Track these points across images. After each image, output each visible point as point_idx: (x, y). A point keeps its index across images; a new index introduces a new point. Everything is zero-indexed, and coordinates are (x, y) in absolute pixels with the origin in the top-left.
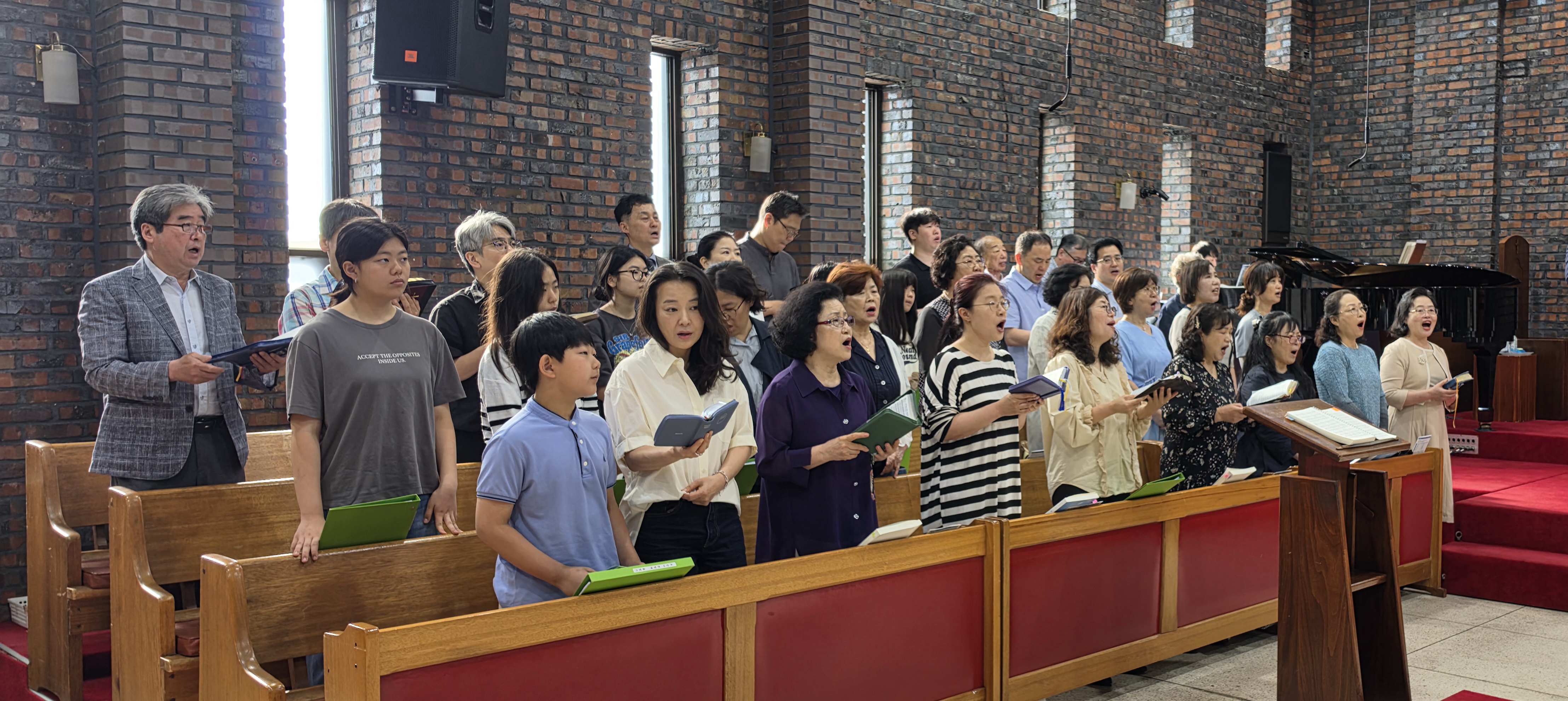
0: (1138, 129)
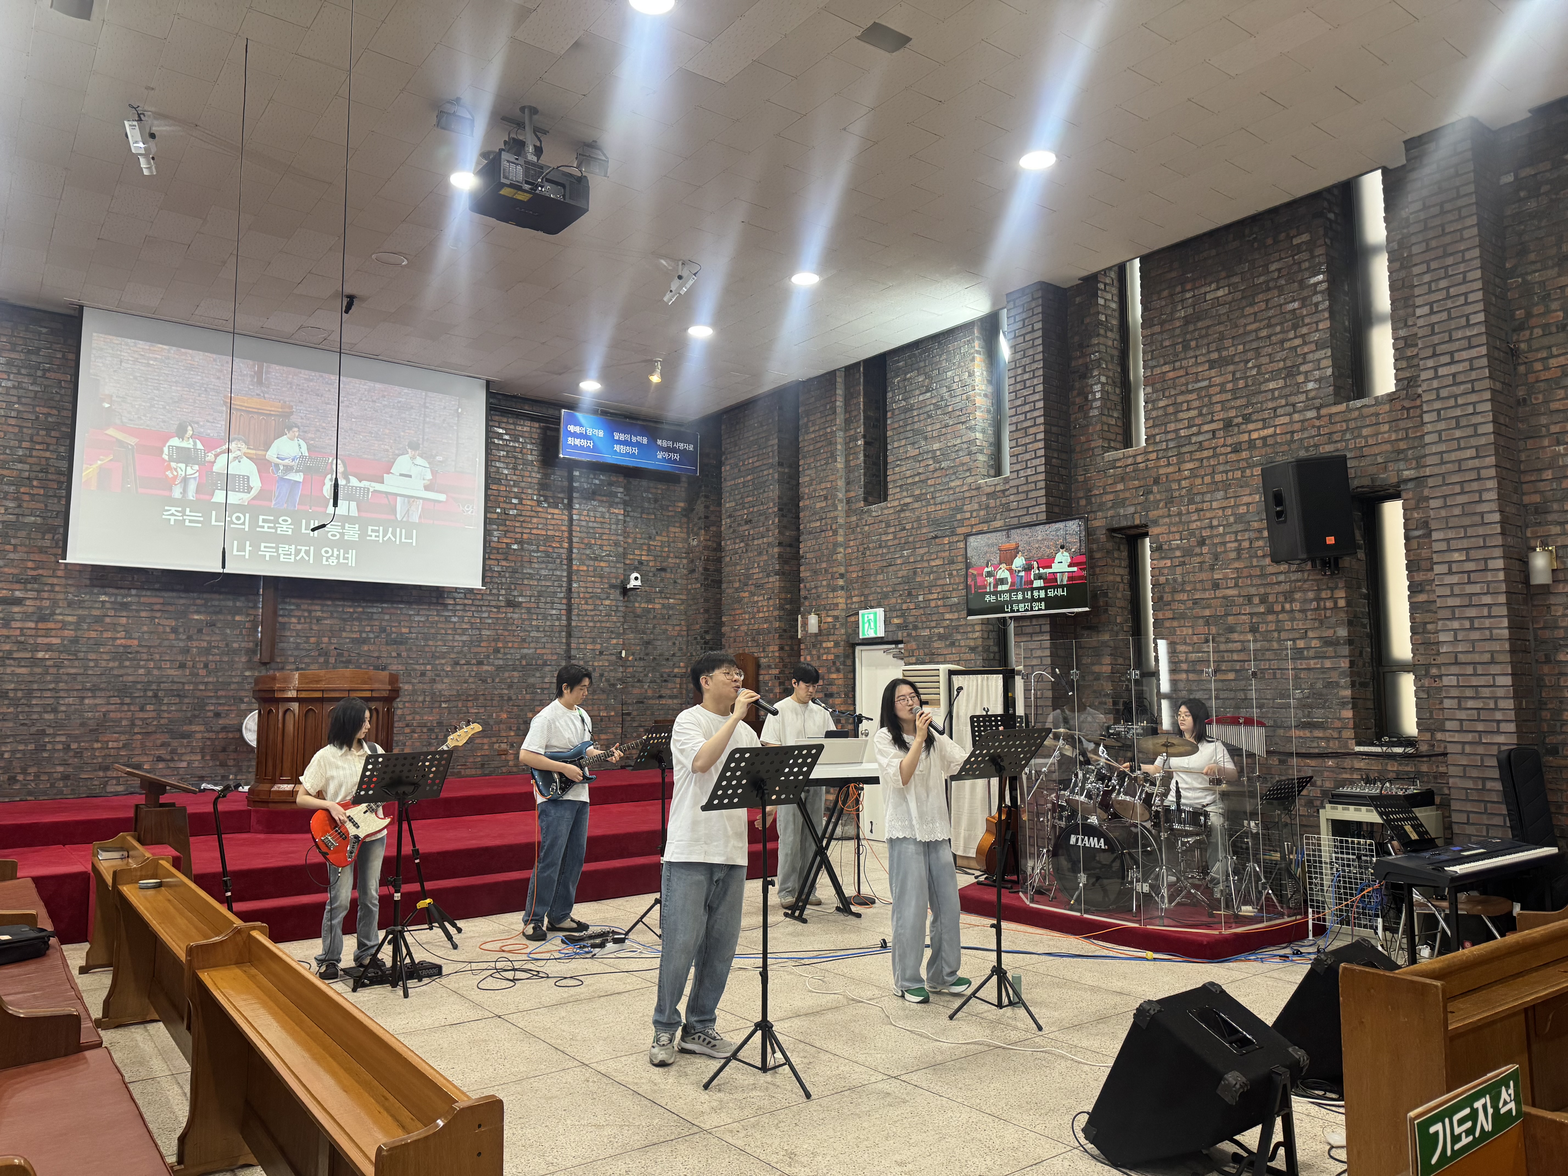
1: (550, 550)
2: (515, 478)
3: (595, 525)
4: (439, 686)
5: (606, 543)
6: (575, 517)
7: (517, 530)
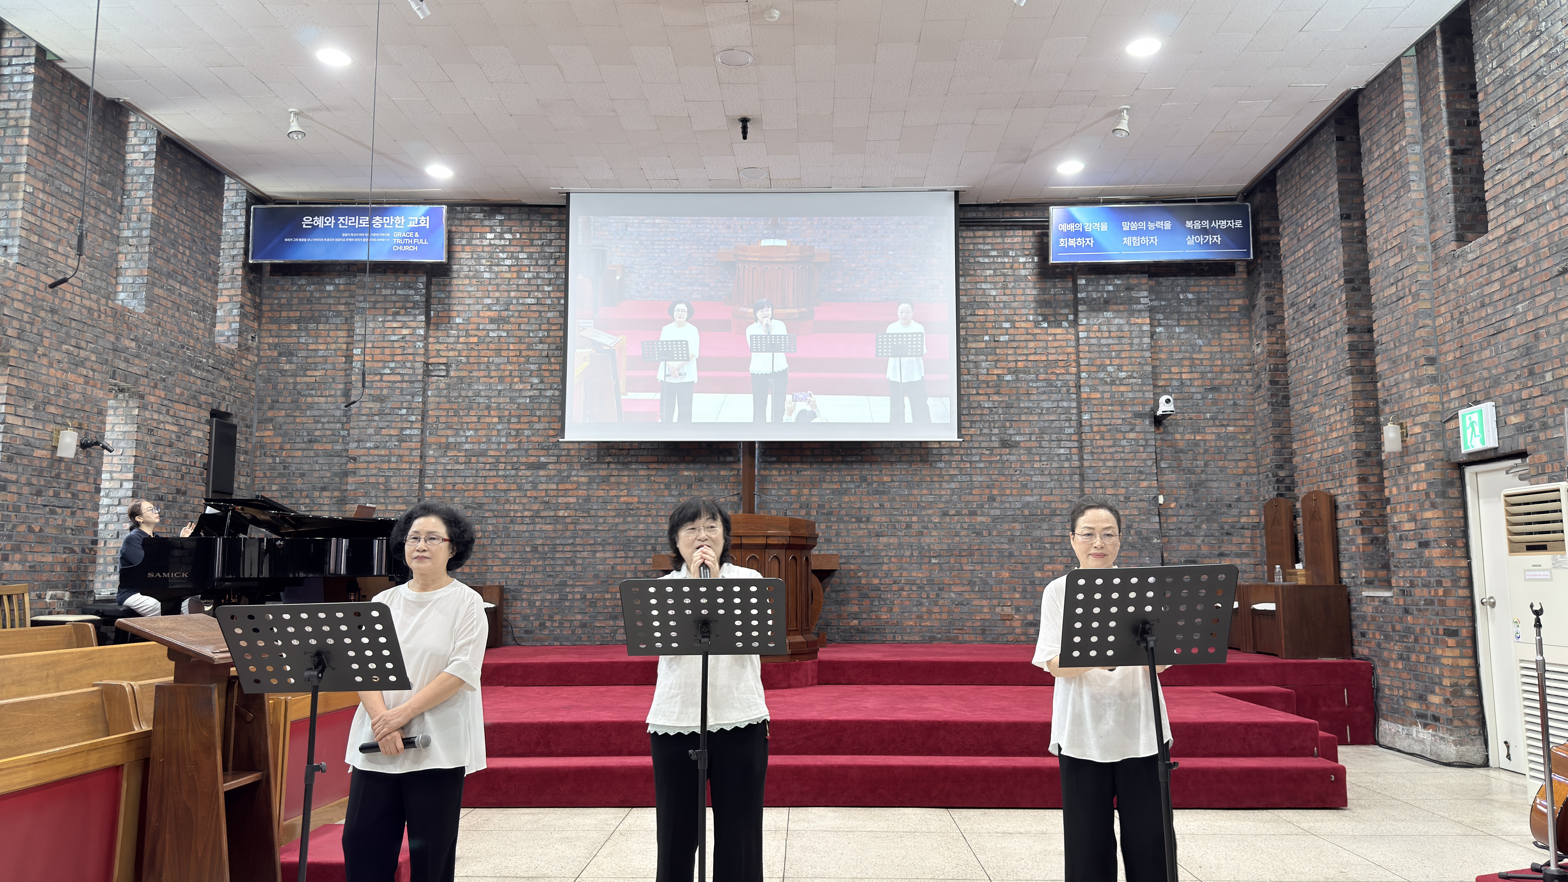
0: (81, 380)
1: (1053, 377)
2: (1005, 298)
3: (1110, 341)
4: (928, 540)
5: (1126, 362)
6: (1081, 335)
7: (1010, 358)
